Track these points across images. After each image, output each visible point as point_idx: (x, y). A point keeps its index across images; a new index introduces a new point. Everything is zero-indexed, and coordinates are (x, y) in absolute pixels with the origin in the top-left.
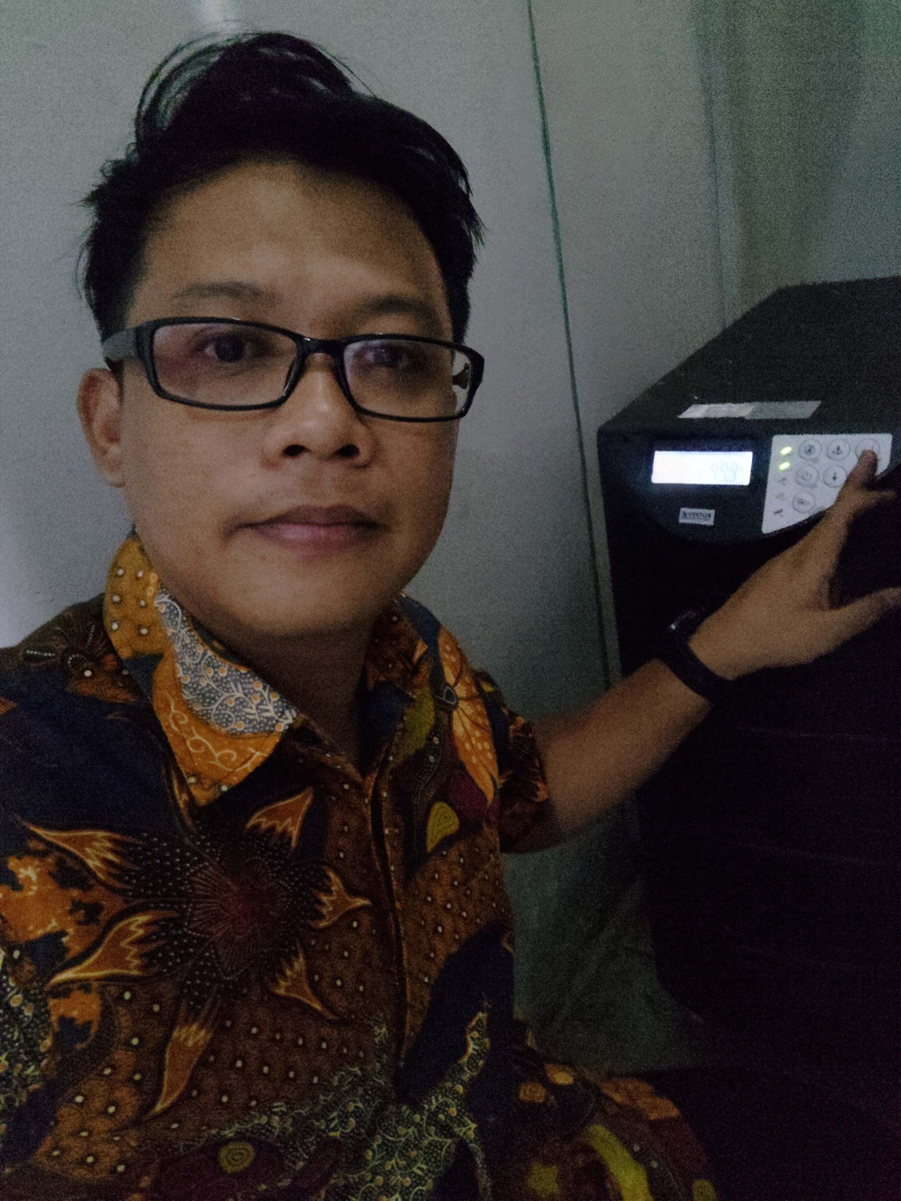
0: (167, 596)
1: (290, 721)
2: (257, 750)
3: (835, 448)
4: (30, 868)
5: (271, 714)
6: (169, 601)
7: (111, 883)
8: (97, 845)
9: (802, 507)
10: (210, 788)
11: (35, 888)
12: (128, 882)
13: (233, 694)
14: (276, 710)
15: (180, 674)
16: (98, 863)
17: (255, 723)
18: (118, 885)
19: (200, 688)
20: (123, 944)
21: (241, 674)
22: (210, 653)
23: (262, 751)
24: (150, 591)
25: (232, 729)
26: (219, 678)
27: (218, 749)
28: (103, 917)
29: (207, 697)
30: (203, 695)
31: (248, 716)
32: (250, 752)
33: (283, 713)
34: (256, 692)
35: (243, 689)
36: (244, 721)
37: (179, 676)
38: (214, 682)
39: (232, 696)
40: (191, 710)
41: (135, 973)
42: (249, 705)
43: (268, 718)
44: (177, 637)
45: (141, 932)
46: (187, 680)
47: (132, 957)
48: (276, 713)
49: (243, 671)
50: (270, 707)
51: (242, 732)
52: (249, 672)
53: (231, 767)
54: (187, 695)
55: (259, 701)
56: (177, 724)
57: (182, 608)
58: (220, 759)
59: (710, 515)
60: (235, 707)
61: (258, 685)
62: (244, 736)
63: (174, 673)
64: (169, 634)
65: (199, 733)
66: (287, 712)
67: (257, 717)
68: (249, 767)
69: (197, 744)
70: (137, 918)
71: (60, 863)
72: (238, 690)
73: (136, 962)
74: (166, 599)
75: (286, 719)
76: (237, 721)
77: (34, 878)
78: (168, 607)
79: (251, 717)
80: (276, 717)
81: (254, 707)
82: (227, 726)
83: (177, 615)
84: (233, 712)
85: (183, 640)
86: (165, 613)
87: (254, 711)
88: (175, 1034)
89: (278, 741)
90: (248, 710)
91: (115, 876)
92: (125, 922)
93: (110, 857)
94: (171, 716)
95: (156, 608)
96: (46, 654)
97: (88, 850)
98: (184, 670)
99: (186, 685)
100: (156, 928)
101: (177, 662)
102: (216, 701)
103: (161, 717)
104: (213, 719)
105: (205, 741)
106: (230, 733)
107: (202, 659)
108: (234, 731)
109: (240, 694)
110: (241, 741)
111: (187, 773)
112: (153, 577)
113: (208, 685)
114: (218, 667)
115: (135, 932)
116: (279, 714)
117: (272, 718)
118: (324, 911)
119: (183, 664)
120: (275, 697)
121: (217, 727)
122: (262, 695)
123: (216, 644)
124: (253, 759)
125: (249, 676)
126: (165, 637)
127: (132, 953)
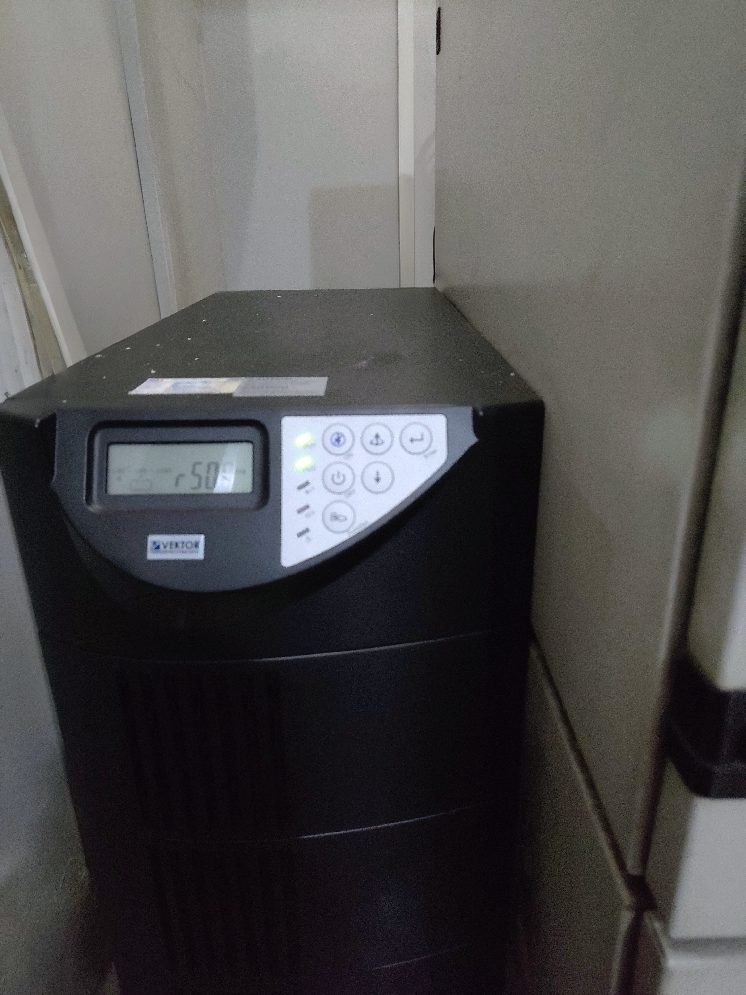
3: (372, 437)
9: (337, 526)
59: (197, 545)
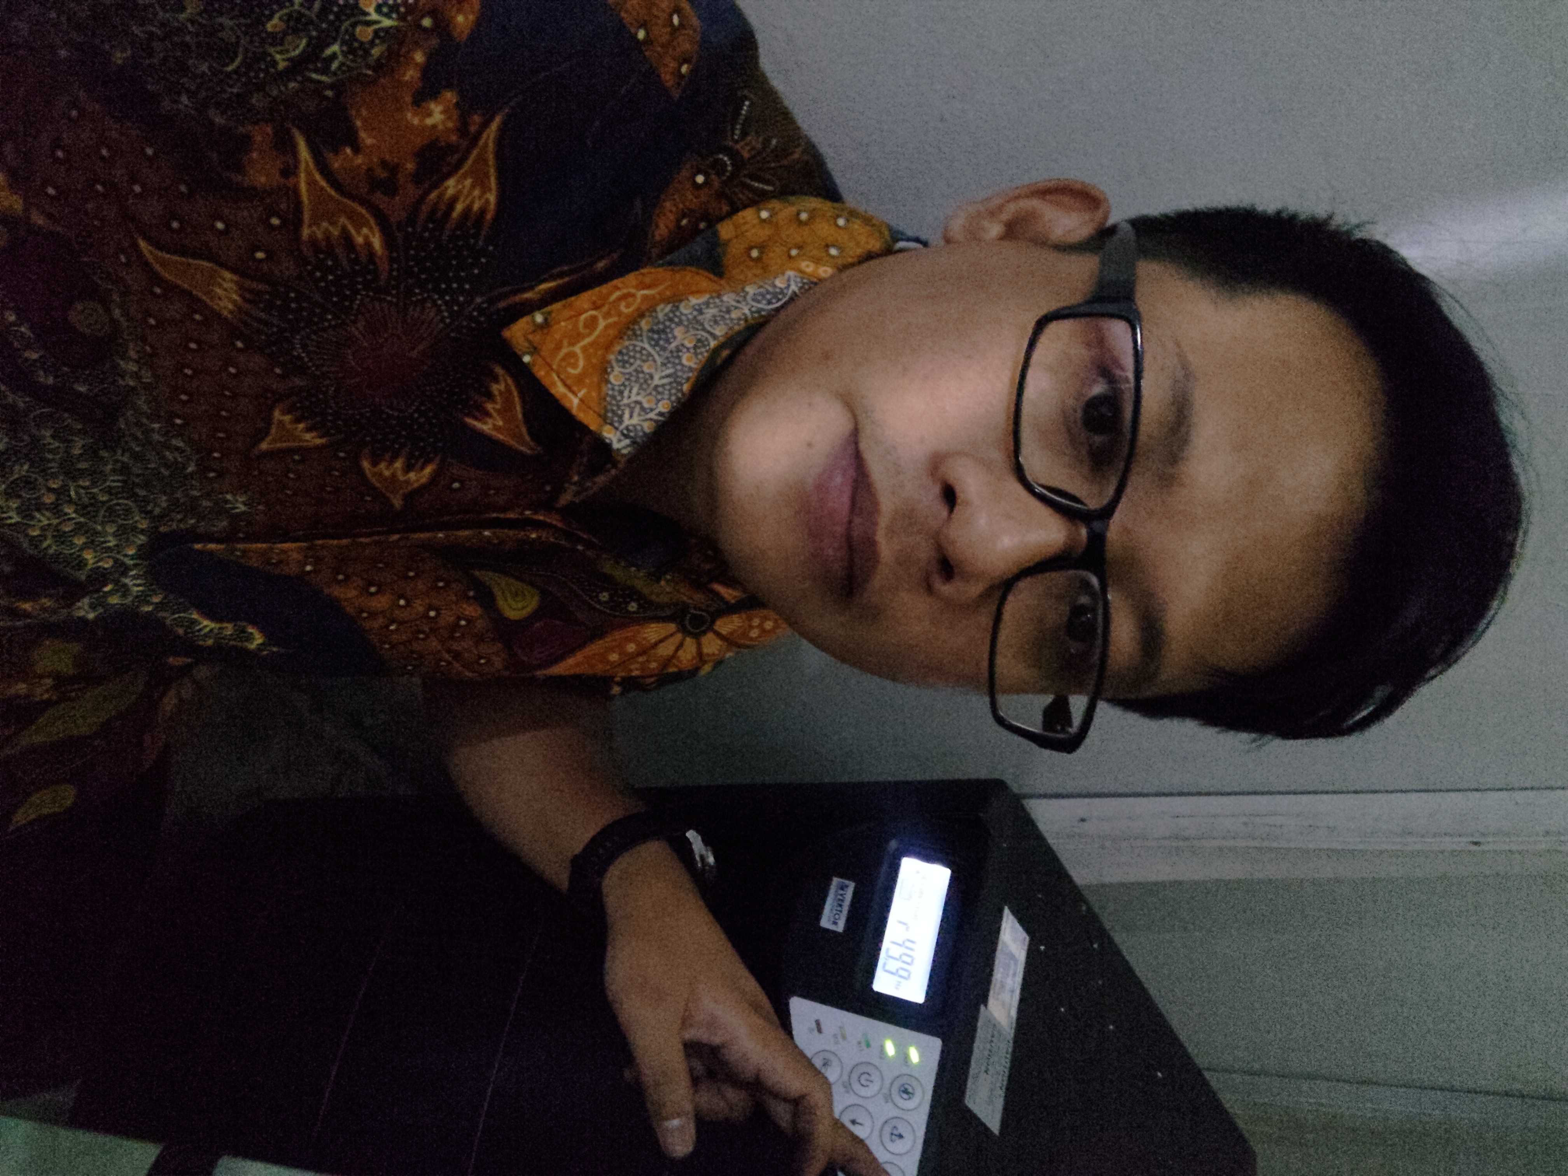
0: (796, 290)
1: (616, 445)
2: (581, 400)
4: (442, 117)
5: (627, 421)
6: (790, 292)
7: (424, 207)
8: (476, 192)
10: (530, 342)
11: (416, 121)
12: (425, 228)
13: (659, 370)
14: (631, 428)
15: (694, 301)
16: (450, 192)
17: (619, 398)
18: (423, 216)
19: (673, 326)
20: (343, 220)
21: (682, 385)
22: (713, 344)
23: (579, 407)
24: (808, 266)
25: (612, 367)
26: (680, 354)
27: (584, 349)
28: (379, 198)
29: (660, 334)
30: (664, 331)
31: (628, 389)
32: (580, 391)
33: (626, 436)
34: (657, 404)
35: (663, 386)
36: (623, 385)
37: (691, 298)
38: (677, 347)
39: (656, 369)
40: (642, 315)
41: (306, 232)
42: (641, 391)
43: (621, 417)
44: (741, 299)
45: (360, 240)
46: (685, 309)
47: (327, 229)
48: (627, 428)
49: (686, 387)
50: (635, 420)
51: (608, 381)
52: (683, 394)
53: (559, 366)
54: (663, 310)
55: (646, 405)
56: (620, 299)
57: (777, 310)
58: (572, 355)
60: (643, 372)
61: (664, 406)
62: (603, 385)
63: (698, 292)
64: (748, 289)
65: (607, 327)
66: (627, 441)
67: (625, 401)
68: (559, 390)
69: (592, 323)
70: (377, 235)
71: (451, 148)
72: (662, 378)
73: (319, 235)
74: (794, 287)
75: (620, 441)
76: (623, 374)
77: (429, 121)
78: (782, 292)
79: (626, 394)
80: (622, 427)
81: (639, 398)
82: (618, 361)
83: (769, 303)
84: (636, 370)
85: (736, 308)
86: (775, 286)
87: (634, 398)
88: (228, 275)
89: (592, 428)
90: (635, 391)
91: (433, 212)
92: (372, 222)
93: (459, 207)
94: (633, 291)
95: (783, 274)
96: (738, 127)
97: (468, 182)
98: (699, 305)
99: (678, 308)
100: (364, 259)
101: (712, 297)
102: (653, 346)
103: (631, 278)
104: (627, 343)
105: (597, 333)
106: (608, 366)
107: (708, 332)
108: (609, 370)
109: (657, 381)
110: (595, 380)
111: (549, 313)
112: (825, 271)
113: (675, 338)
114: (696, 354)
115: (359, 233)
116: (625, 432)
117: (621, 422)
118: (383, 465)
119: (707, 304)
120: (648, 427)
121: (617, 348)
122: (652, 410)
123: (725, 353)
124: (570, 395)
125: (680, 395)
126: (744, 282)
127: (331, 228)
